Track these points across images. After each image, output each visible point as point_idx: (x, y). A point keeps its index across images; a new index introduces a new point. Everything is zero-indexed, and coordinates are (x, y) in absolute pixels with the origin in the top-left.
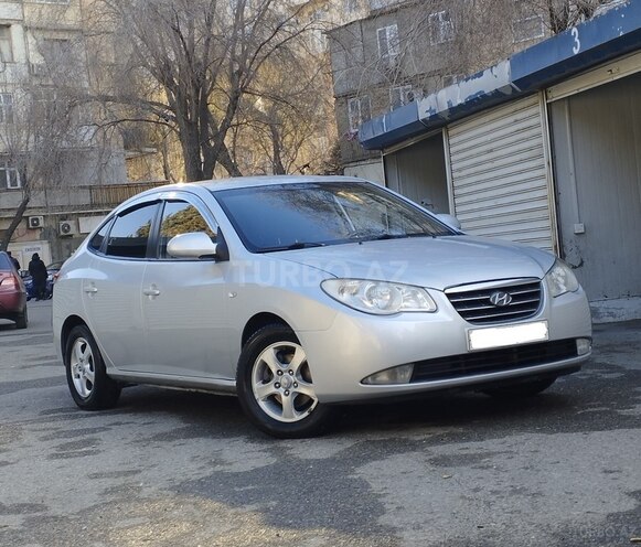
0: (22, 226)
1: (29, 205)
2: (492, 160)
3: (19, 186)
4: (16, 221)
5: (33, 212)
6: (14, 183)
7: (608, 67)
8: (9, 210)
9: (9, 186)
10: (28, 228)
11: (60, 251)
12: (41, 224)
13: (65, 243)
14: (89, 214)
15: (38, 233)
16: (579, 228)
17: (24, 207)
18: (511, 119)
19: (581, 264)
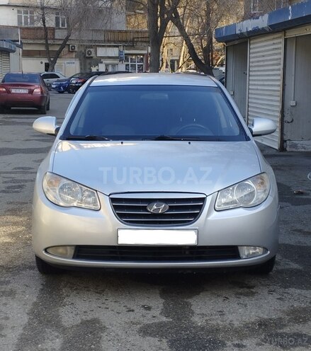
0: (66, 49)
1: (70, 38)
2: (263, 61)
3: (66, 27)
4: (63, 46)
5: (72, 42)
6: (63, 25)
7: (306, 27)
8: (60, 40)
9: (61, 26)
10: (69, 51)
11: (85, 66)
12: (76, 49)
13: (88, 61)
14: (103, 46)
15: (74, 55)
16: (293, 103)
17: (67, 39)
18: (272, 42)
19: (292, 122)
